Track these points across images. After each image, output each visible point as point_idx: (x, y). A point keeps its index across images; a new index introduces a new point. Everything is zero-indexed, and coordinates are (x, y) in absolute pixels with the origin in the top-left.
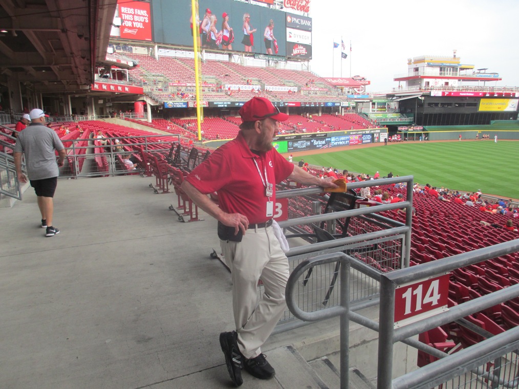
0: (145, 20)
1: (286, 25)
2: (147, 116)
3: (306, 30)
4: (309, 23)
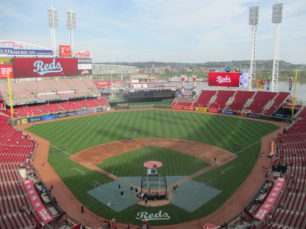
0: (11, 71)
1: (77, 63)
2: (4, 108)
3: (88, 64)
4: (90, 61)
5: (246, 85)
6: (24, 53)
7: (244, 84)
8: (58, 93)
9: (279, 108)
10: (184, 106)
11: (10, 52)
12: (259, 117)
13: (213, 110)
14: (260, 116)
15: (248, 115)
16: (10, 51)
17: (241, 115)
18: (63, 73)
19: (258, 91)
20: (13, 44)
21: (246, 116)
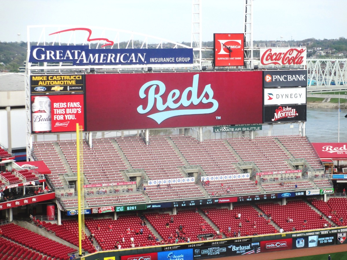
0: (77, 111)
1: (263, 85)
2: (57, 219)
3: (297, 87)
4: (302, 78)
6: (115, 59)
8: (205, 178)
11: (78, 57)
16: (79, 54)
18: (219, 118)
20: (87, 33)
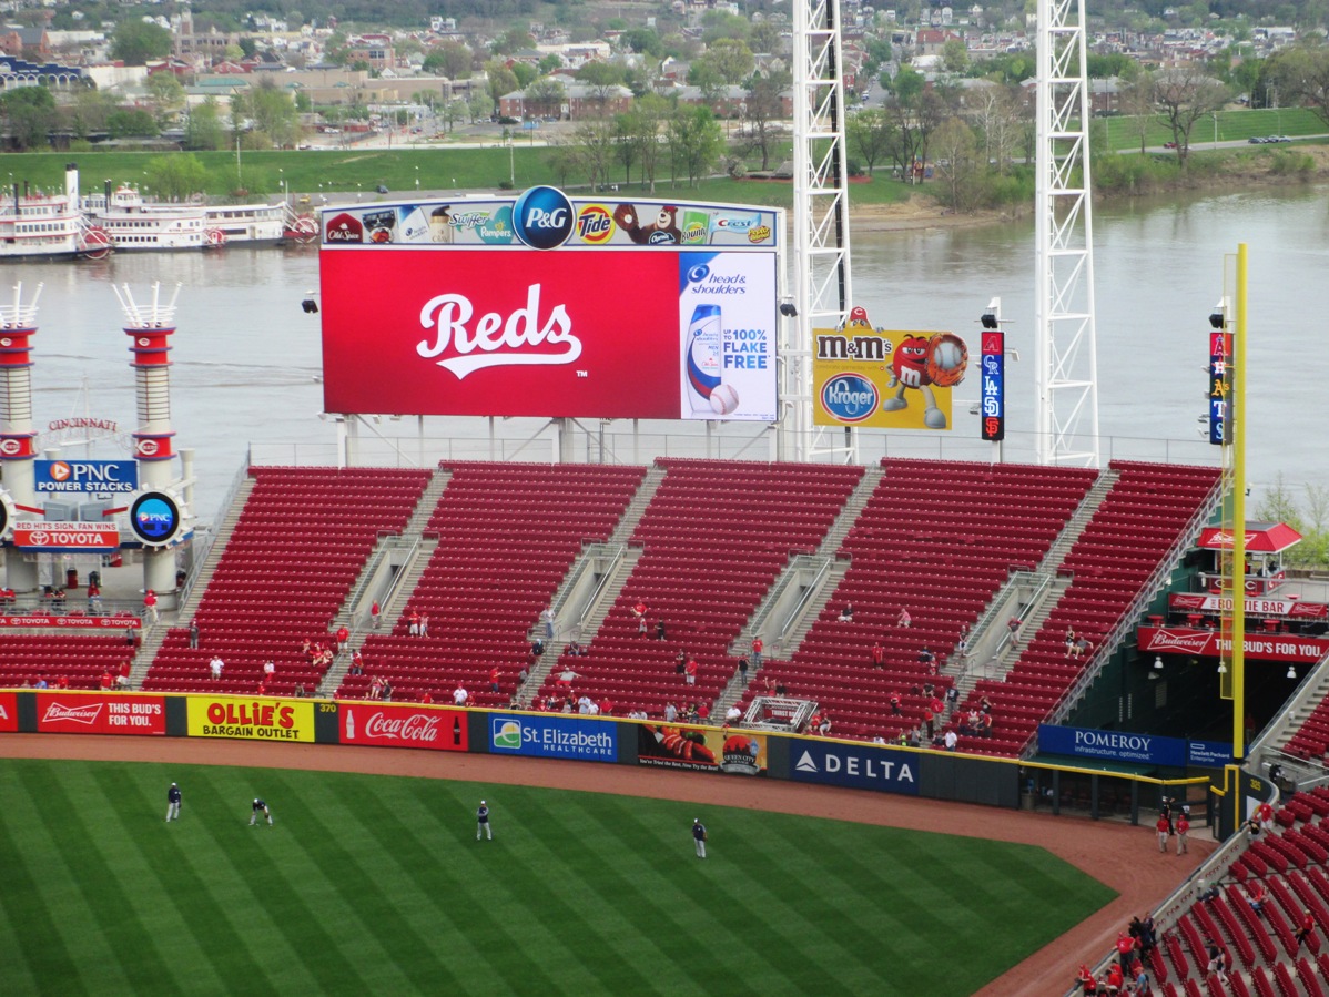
5: (751, 391)
7: (732, 377)
9: (1108, 653)
10: (41, 689)
12: (906, 772)
13: (390, 713)
14: (912, 759)
15: (782, 762)
17: (708, 759)
19: (885, 463)
21: (762, 775)
